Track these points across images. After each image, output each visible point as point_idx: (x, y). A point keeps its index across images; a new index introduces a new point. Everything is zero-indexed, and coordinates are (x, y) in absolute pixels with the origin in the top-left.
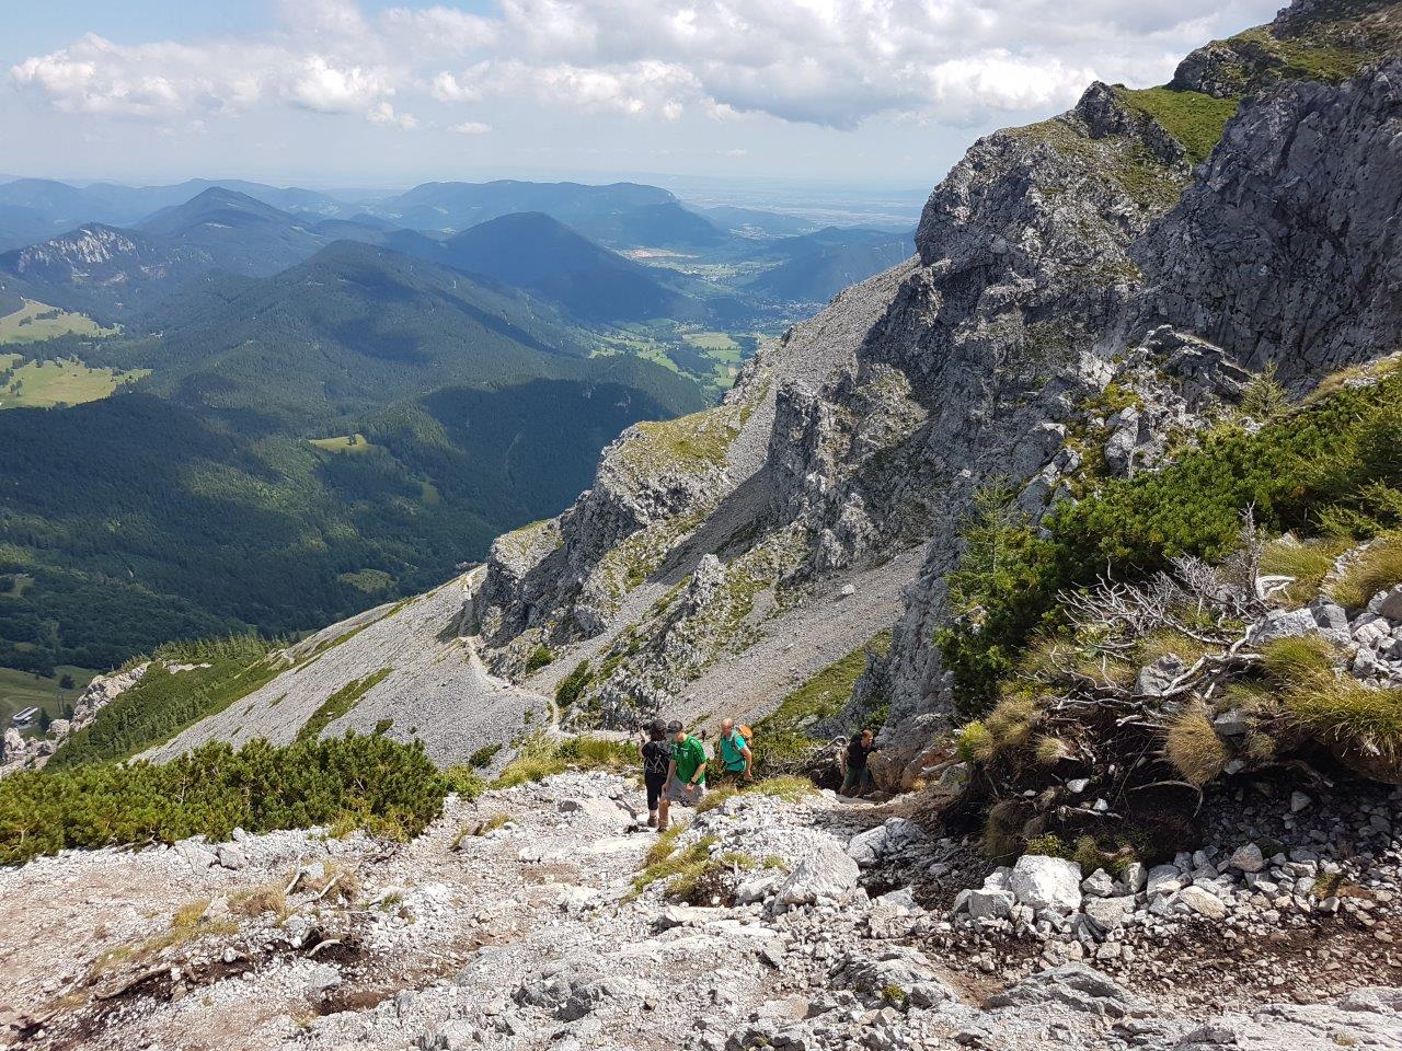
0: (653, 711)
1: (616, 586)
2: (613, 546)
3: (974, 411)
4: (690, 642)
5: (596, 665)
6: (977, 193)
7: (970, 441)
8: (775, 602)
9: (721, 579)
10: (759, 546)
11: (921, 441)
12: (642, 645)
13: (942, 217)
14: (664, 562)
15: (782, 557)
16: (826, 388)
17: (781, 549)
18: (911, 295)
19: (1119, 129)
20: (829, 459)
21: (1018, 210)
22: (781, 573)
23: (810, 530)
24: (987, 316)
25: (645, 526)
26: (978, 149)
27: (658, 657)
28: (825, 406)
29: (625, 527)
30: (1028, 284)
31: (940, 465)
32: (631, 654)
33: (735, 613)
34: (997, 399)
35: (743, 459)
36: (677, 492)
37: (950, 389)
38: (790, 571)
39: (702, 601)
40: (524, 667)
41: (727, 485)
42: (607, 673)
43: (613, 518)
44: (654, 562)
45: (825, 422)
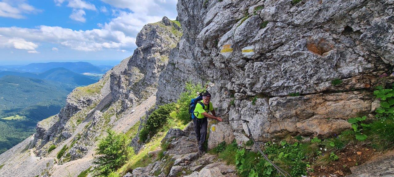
0: (86, 152)
1: (74, 125)
2: (72, 116)
3: (154, 71)
4: (95, 132)
5: (69, 145)
6: (147, 34)
7: (154, 77)
8: (116, 118)
9: (101, 115)
10: (110, 107)
11: (144, 80)
12: (81, 137)
13: (141, 38)
14: (87, 117)
15: (116, 108)
16: (121, 72)
17: (117, 106)
18: (136, 52)
19: (169, 24)
20: (124, 86)
21: (155, 36)
22: (117, 111)
23: (122, 101)
24: (153, 53)
25: (81, 110)
26: (145, 26)
27: (86, 138)
28: (121, 76)
29: (75, 111)
30: (160, 48)
31: (149, 83)
32: (78, 139)
33: (106, 122)
34: (158, 69)
35: (105, 91)
36: (89, 101)
37: (148, 68)
38: (119, 110)
39: (97, 121)
40: (47, 152)
41: (102, 98)
42: (72, 146)
43: (72, 109)
44: (84, 117)
45: (122, 79)
